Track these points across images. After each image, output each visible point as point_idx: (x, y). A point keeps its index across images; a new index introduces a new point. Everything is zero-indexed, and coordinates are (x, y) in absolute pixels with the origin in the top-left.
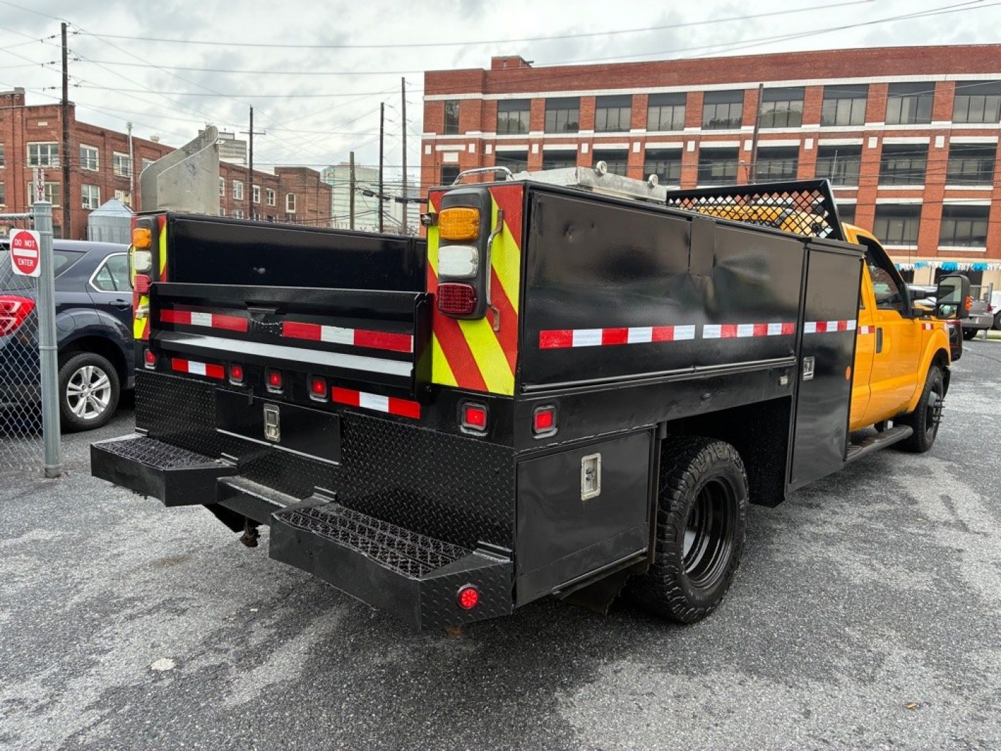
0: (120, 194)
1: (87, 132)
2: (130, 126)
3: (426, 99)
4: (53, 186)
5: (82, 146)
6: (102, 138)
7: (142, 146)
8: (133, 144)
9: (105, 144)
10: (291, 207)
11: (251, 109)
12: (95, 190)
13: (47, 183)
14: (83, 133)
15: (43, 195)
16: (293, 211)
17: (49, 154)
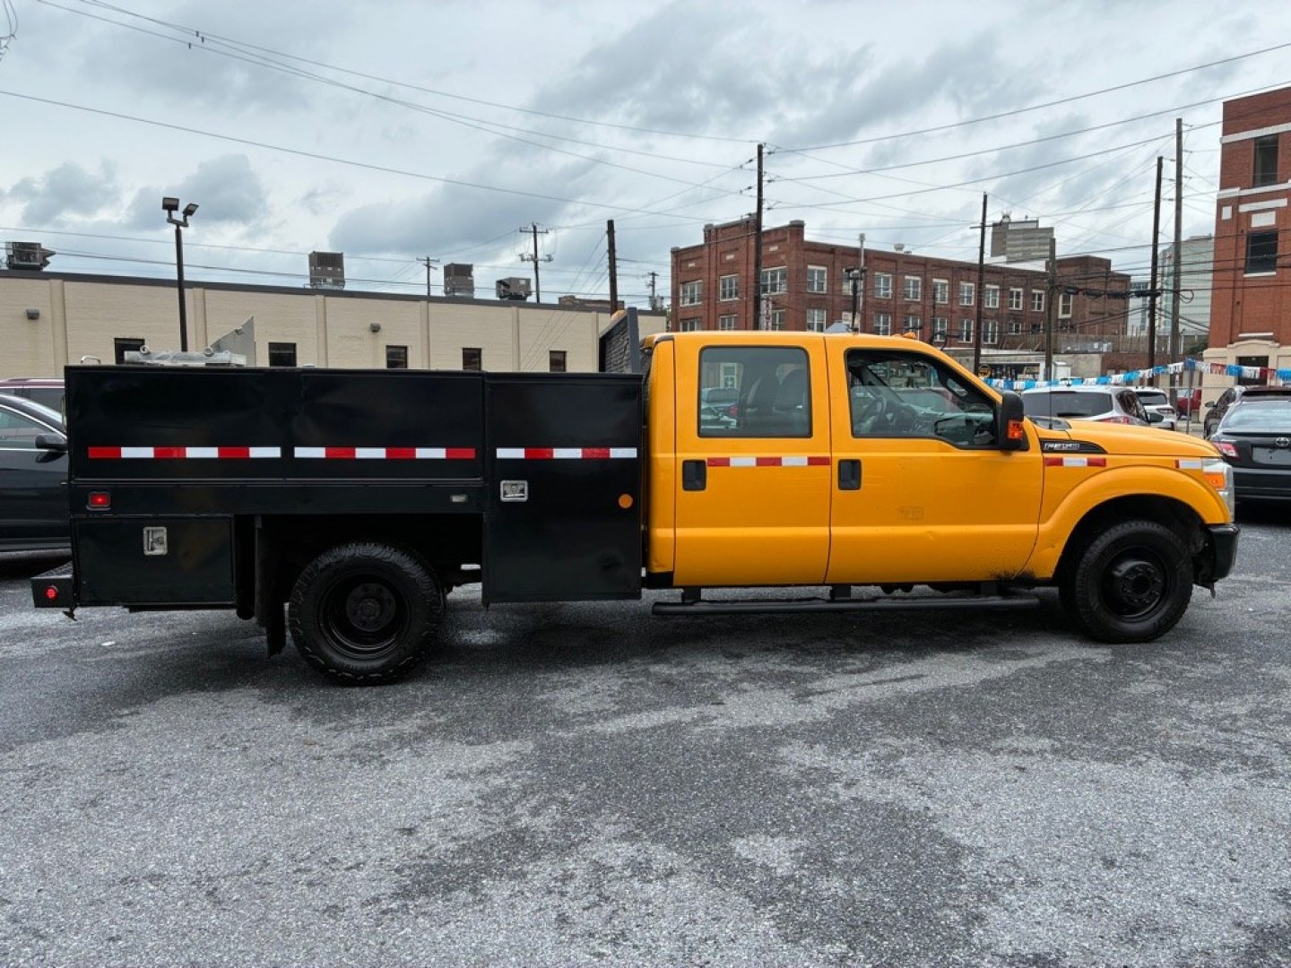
0: (847, 316)
1: (815, 251)
2: (862, 238)
3: (1224, 141)
4: (780, 313)
5: (810, 267)
6: (832, 256)
7: (876, 258)
8: (865, 257)
9: (834, 262)
10: (1066, 310)
11: (985, 197)
12: (821, 314)
13: (775, 311)
14: (811, 254)
15: (770, 324)
16: (1069, 316)
17: (778, 281)
